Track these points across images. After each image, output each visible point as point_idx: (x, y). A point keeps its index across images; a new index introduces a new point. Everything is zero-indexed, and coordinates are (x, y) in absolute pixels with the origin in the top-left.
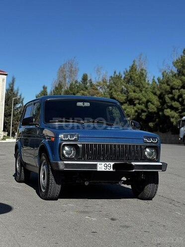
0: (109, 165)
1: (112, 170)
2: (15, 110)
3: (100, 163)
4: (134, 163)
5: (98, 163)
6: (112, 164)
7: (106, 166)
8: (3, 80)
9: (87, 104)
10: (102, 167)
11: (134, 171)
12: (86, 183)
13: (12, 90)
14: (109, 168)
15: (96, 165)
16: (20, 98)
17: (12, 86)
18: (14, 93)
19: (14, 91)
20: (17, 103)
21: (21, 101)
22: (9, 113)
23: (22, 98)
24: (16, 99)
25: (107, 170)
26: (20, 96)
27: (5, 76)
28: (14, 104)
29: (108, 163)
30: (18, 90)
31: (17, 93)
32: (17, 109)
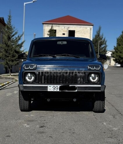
0: (57, 87)
1: (58, 90)
2: (101, 49)
3: (50, 85)
4: (76, 86)
5: (49, 86)
6: (59, 86)
7: (54, 87)
8: (91, 29)
9: (65, 43)
10: (51, 88)
11: (76, 91)
12: (48, 100)
13: (99, 35)
14: (57, 89)
15: (47, 87)
16: (104, 40)
17: (98, 32)
18: (100, 38)
19: (100, 36)
20: (102, 45)
21: (105, 42)
22: (96, 52)
23: (105, 40)
24: (101, 42)
25: (55, 91)
26: (104, 39)
27: (92, 27)
28: (100, 45)
29: (55, 86)
30: (103, 35)
31: (102, 37)
32: (102, 48)
